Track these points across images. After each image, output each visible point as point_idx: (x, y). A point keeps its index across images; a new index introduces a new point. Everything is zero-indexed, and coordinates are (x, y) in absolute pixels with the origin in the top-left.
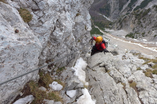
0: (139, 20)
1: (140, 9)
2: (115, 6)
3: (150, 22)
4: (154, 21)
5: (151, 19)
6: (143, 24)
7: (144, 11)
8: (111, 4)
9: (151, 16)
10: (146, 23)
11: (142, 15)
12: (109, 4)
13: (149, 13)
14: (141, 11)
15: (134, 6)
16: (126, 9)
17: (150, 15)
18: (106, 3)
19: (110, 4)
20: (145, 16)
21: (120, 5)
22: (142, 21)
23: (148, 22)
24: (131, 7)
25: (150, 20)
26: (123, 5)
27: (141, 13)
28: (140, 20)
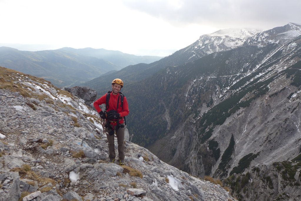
0: (238, 192)
1: (235, 174)
2: (197, 168)
3: (256, 195)
4: (262, 193)
5: (256, 190)
6: (246, 199)
7: (241, 177)
8: (190, 164)
9: (254, 186)
10: (251, 197)
11: (240, 184)
12: (188, 165)
13: (250, 180)
14: (237, 176)
15: (229, 167)
16: (217, 172)
17: (252, 184)
18: (183, 163)
19: (190, 166)
20: (246, 186)
21: (205, 166)
22: (243, 194)
23: (253, 195)
24: (224, 170)
25: (256, 193)
26: (211, 166)
27: (238, 180)
28: (240, 193)
